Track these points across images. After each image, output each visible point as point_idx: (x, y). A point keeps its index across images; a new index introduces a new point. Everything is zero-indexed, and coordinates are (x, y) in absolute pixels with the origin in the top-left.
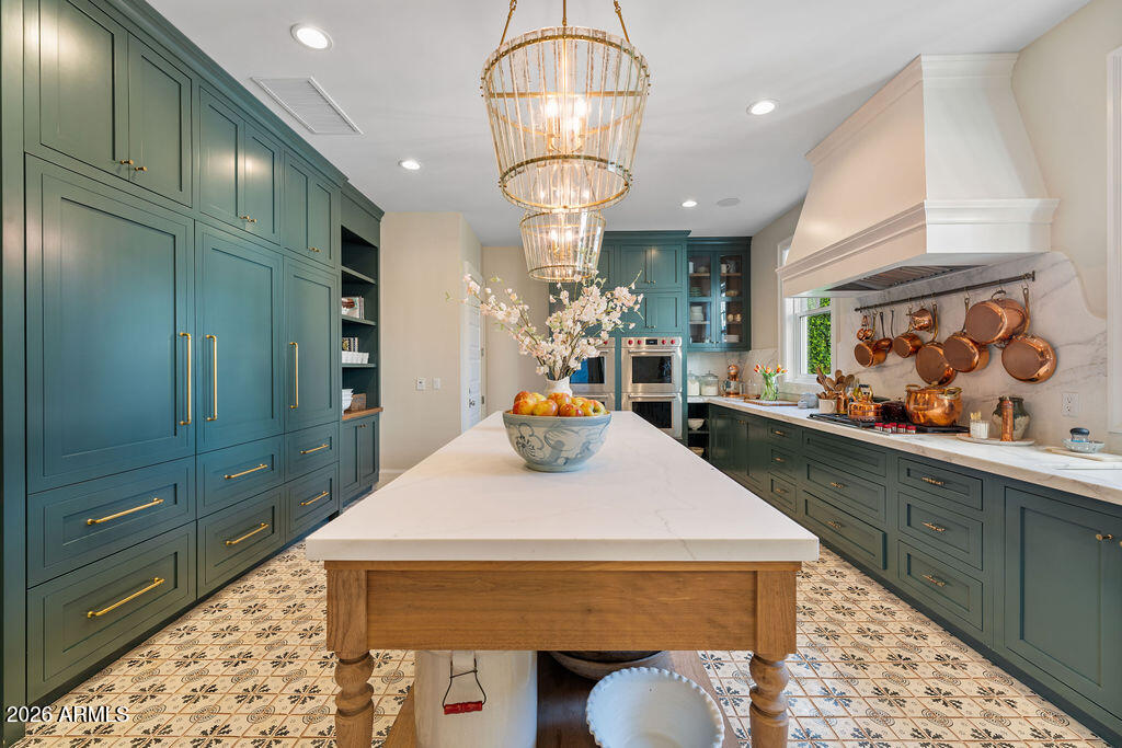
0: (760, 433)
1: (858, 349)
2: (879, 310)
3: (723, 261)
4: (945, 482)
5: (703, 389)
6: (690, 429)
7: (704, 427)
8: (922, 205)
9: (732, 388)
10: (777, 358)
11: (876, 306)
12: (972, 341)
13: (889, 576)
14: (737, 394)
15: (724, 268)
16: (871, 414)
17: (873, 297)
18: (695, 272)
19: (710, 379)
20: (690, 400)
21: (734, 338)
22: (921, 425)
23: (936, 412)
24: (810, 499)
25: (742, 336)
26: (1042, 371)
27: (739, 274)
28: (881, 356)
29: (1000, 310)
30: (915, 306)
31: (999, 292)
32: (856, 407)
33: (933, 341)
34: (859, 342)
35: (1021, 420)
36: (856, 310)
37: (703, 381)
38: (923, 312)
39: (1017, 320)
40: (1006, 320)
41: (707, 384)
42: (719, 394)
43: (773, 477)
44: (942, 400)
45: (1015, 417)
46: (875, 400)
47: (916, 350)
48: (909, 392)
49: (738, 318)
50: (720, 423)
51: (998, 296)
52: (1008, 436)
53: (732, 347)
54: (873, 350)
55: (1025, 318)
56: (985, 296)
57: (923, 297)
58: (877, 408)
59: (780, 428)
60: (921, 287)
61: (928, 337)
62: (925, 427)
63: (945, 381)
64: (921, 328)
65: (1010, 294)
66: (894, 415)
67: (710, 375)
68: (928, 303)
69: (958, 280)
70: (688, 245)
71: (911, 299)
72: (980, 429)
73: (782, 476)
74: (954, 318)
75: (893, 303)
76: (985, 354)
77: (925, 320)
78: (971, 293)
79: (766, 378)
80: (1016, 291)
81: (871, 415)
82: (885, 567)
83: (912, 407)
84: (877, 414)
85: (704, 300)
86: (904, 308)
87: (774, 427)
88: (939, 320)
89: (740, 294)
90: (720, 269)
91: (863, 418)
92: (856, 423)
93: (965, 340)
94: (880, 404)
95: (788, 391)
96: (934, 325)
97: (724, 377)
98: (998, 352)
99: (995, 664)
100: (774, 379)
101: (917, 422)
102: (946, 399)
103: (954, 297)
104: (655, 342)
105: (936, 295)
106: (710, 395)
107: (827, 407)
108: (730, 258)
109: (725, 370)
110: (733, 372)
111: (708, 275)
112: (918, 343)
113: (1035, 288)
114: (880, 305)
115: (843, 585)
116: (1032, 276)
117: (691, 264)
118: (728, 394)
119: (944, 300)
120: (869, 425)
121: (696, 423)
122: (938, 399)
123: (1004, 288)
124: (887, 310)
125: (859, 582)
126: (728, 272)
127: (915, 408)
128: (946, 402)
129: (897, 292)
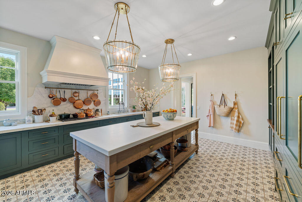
57: (75, 89)
68: (77, 91)
72: (100, 114)
78: (88, 91)
113: (99, 92)
123: (95, 91)
129: (69, 86)
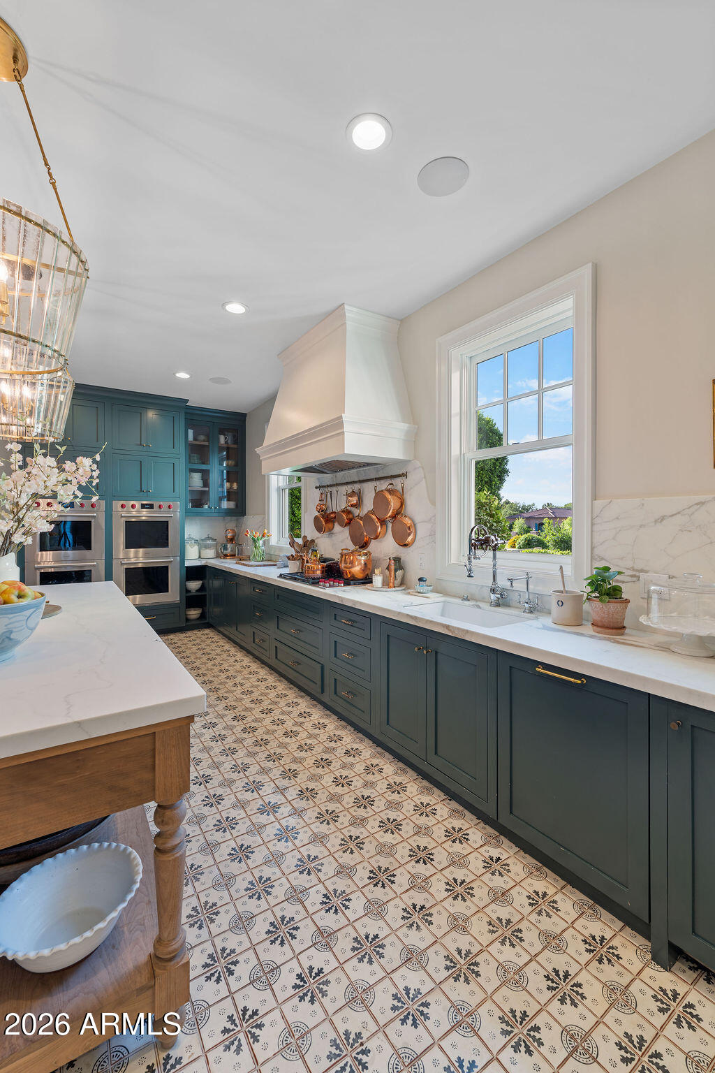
0: (246, 590)
1: (316, 519)
2: (330, 489)
3: (222, 432)
4: (354, 621)
5: (202, 551)
6: (188, 591)
7: (202, 588)
8: (341, 417)
9: (229, 550)
10: (265, 524)
11: (328, 486)
12: (378, 518)
13: (325, 698)
14: (233, 556)
15: (222, 439)
16: (319, 572)
17: (327, 478)
18: (195, 439)
19: (209, 542)
20: (187, 564)
21: (232, 505)
22: (348, 579)
23: (357, 570)
24: (279, 645)
25: (239, 503)
26: (410, 539)
27: (235, 446)
28: (330, 525)
29: (389, 497)
30: (349, 488)
31: (391, 484)
32: (308, 567)
33: (358, 515)
34: (317, 514)
35: (399, 573)
36: (316, 488)
37: (202, 544)
38: (353, 494)
39: (398, 505)
40: (392, 504)
41: (207, 547)
42: (218, 556)
43: (255, 630)
44: (360, 560)
45: (396, 571)
46: (323, 560)
47: (350, 521)
48: (342, 555)
49: (235, 486)
50: (216, 583)
51: (390, 487)
52: (391, 584)
53: (229, 513)
54: (326, 520)
55: (402, 503)
56: (384, 485)
57: (354, 482)
58: (323, 568)
59: (260, 587)
60: (352, 474)
61: (356, 512)
62: (350, 581)
63: (364, 545)
64: (352, 506)
65: (396, 486)
66: (333, 573)
67: (209, 538)
68: (356, 487)
69: (371, 472)
70: (186, 413)
71: (347, 483)
72: (378, 580)
73: (260, 628)
75: (338, 485)
76: (384, 527)
77: (354, 500)
78: (378, 482)
79: (254, 541)
80: (399, 484)
82: (323, 691)
83: (343, 566)
84: (322, 572)
85: (204, 467)
86: (344, 490)
87: (256, 585)
88: (362, 501)
89: (236, 465)
90: (218, 439)
91: (312, 576)
92: (307, 580)
93: (374, 517)
94: (325, 564)
95: (272, 553)
96: (358, 505)
97: (222, 540)
98: (390, 525)
99: (378, 746)
100: (261, 542)
101: (345, 577)
102: (363, 559)
103: (369, 484)
104: (151, 506)
105: (361, 482)
106: (209, 558)
107: (293, 567)
108: (228, 430)
109: (224, 534)
110: (230, 535)
111: (207, 444)
112: (351, 516)
113: (408, 482)
114: (331, 486)
115: (295, 711)
116: (404, 475)
117: (191, 432)
118: (226, 556)
119: (365, 486)
120: (315, 582)
121: (194, 585)
122: (357, 559)
123: (393, 481)
124: (334, 489)
125: (308, 707)
126: (226, 442)
127: (345, 567)
128: (363, 562)
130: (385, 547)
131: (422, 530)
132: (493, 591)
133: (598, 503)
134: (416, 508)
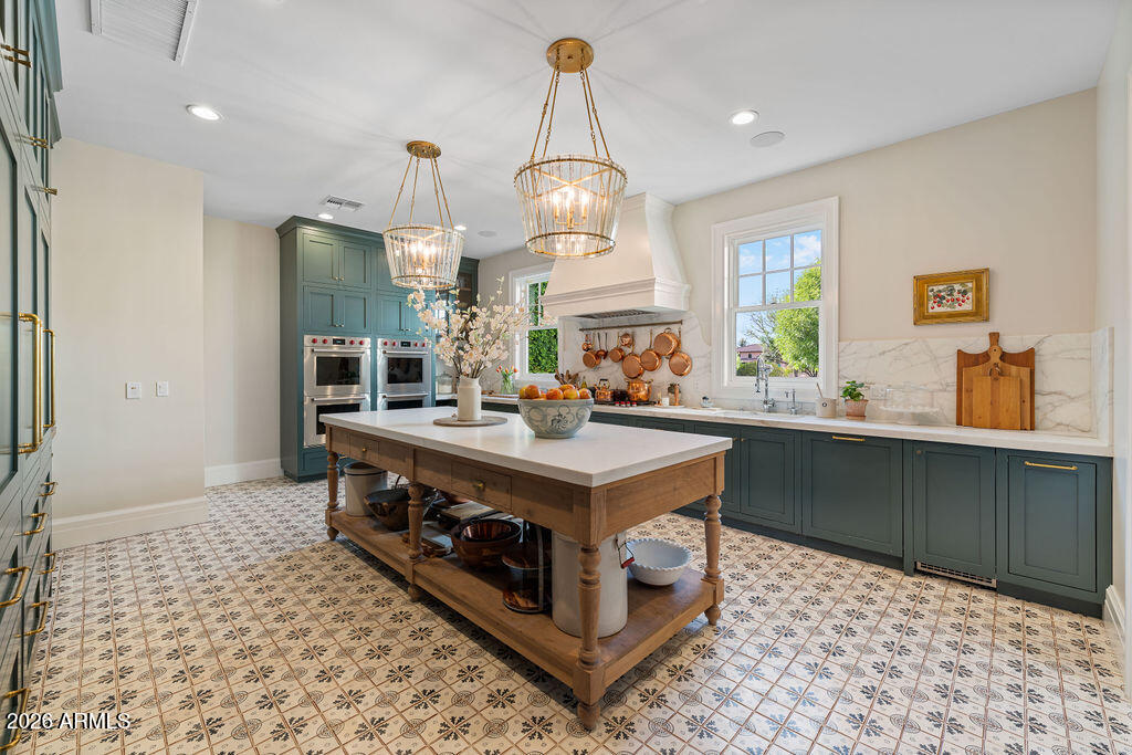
1: (584, 357)
2: (597, 331)
11: (594, 329)
12: (656, 353)
17: (592, 323)
19: (447, 378)
22: (637, 401)
23: (642, 394)
26: (686, 370)
27: (468, 289)
28: (600, 361)
29: (671, 338)
30: (621, 331)
31: (668, 329)
32: (599, 393)
33: (631, 353)
34: (584, 352)
36: (580, 330)
38: (626, 335)
39: (676, 344)
40: (673, 344)
44: (643, 387)
47: (623, 358)
48: (627, 383)
51: (668, 331)
52: (676, 402)
54: (596, 357)
55: (679, 343)
56: (662, 330)
57: (627, 326)
58: (611, 393)
60: (622, 320)
61: (628, 350)
62: (639, 403)
63: (638, 376)
64: (625, 345)
65: (672, 330)
66: (621, 396)
68: (629, 330)
69: (644, 319)
71: (619, 327)
72: (666, 401)
74: (644, 340)
75: (606, 328)
76: (660, 361)
77: (627, 340)
78: (653, 327)
79: (503, 375)
80: (675, 328)
81: (609, 398)
83: (631, 391)
84: (612, 397)
86: (614, 332)
88: (636, 342)
91: (604, 400)
93: (651, 353)
94: (613, 391)
96: (631, 344)
98: (667, 360)
100: (511, 377)
101: (634, 400)
102: (647, 386)
103: (643, 328)
104: (409, 344)
105: (633, 326)
108: (462, 275)
112: (623, 354)
113: (684, 327)
114: (597, 328)
116: (681, 322)
119: (637, 329)
120: (611, 404)
123: (670, 326)
124: (602, 332)
126: (459, 286)
128: (647, 388)
129: (607, 321)
130: (663, 375)
131: (697, 364)
132: (766, 402)
133: (843, 344)
134: (692, 344)
